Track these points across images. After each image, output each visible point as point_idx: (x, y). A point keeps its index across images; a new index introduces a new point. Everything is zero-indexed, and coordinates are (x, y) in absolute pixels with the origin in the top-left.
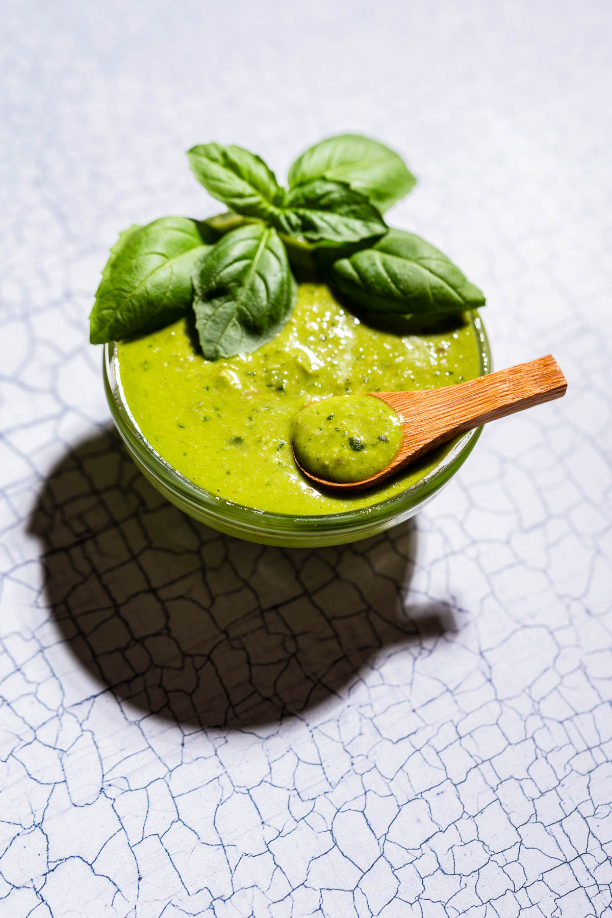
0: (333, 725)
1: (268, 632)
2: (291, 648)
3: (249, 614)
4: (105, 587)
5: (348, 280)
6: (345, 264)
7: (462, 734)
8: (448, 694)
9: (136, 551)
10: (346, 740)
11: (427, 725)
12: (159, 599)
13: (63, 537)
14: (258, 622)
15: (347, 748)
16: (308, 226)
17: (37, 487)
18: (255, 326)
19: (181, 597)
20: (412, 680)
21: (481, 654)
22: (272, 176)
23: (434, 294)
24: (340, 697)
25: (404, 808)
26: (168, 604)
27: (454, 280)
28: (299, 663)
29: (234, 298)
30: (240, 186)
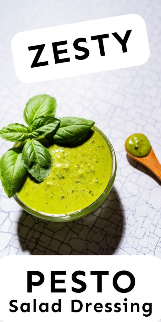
0: (126, 244)
1: (96, 233)
2: (104, 233)
3: (89, 231)
4: (51, 250)
5: (59, 139)
6: (56, 136)
7: (155, 225)
8: (146, 218)
9: (52, 236)
10: (132, 245)
11: (147, 229)
12: (66, 244)
13: (32, 245)
14: (92, 232)
15: (133, 247)
16: (41, 133)
17: (17, 237)
18: (46, 166)
19: (70, 239)
20: (136, 220)
21: (147, 203)
22: (23, 126)
23: (82, 130)
24: (123, 236)
25: (155, 252)
26: (69, 243)
27: (84, 123)
28: (108, 235)
29: (37, 163)
30: (18, 134)
